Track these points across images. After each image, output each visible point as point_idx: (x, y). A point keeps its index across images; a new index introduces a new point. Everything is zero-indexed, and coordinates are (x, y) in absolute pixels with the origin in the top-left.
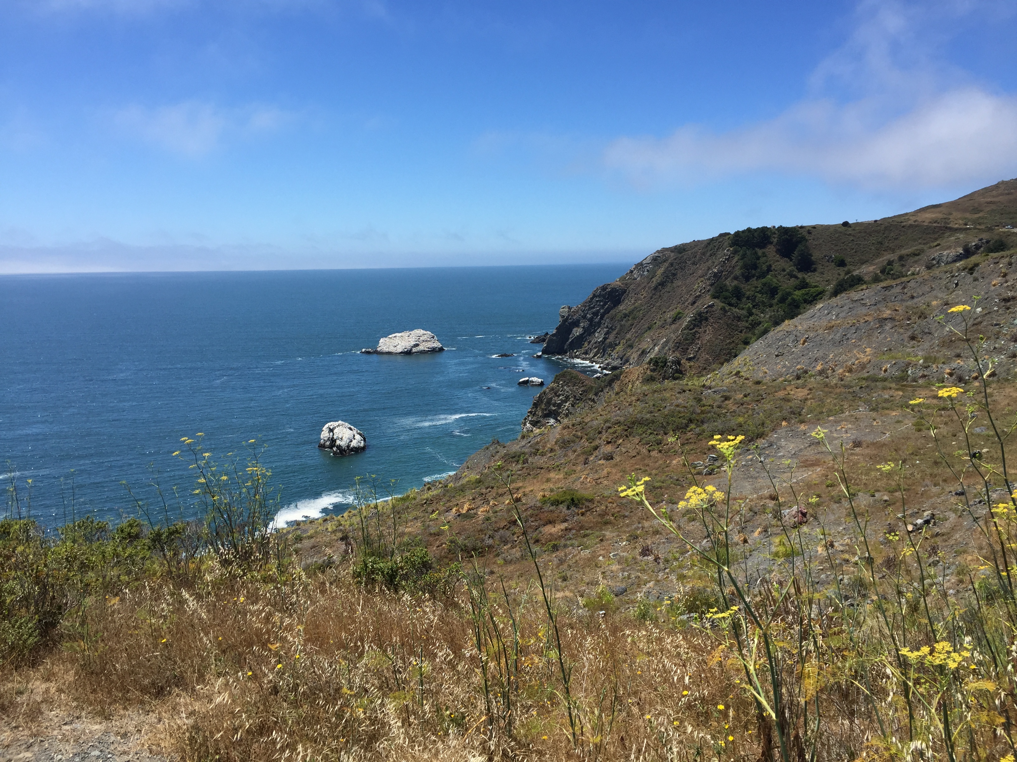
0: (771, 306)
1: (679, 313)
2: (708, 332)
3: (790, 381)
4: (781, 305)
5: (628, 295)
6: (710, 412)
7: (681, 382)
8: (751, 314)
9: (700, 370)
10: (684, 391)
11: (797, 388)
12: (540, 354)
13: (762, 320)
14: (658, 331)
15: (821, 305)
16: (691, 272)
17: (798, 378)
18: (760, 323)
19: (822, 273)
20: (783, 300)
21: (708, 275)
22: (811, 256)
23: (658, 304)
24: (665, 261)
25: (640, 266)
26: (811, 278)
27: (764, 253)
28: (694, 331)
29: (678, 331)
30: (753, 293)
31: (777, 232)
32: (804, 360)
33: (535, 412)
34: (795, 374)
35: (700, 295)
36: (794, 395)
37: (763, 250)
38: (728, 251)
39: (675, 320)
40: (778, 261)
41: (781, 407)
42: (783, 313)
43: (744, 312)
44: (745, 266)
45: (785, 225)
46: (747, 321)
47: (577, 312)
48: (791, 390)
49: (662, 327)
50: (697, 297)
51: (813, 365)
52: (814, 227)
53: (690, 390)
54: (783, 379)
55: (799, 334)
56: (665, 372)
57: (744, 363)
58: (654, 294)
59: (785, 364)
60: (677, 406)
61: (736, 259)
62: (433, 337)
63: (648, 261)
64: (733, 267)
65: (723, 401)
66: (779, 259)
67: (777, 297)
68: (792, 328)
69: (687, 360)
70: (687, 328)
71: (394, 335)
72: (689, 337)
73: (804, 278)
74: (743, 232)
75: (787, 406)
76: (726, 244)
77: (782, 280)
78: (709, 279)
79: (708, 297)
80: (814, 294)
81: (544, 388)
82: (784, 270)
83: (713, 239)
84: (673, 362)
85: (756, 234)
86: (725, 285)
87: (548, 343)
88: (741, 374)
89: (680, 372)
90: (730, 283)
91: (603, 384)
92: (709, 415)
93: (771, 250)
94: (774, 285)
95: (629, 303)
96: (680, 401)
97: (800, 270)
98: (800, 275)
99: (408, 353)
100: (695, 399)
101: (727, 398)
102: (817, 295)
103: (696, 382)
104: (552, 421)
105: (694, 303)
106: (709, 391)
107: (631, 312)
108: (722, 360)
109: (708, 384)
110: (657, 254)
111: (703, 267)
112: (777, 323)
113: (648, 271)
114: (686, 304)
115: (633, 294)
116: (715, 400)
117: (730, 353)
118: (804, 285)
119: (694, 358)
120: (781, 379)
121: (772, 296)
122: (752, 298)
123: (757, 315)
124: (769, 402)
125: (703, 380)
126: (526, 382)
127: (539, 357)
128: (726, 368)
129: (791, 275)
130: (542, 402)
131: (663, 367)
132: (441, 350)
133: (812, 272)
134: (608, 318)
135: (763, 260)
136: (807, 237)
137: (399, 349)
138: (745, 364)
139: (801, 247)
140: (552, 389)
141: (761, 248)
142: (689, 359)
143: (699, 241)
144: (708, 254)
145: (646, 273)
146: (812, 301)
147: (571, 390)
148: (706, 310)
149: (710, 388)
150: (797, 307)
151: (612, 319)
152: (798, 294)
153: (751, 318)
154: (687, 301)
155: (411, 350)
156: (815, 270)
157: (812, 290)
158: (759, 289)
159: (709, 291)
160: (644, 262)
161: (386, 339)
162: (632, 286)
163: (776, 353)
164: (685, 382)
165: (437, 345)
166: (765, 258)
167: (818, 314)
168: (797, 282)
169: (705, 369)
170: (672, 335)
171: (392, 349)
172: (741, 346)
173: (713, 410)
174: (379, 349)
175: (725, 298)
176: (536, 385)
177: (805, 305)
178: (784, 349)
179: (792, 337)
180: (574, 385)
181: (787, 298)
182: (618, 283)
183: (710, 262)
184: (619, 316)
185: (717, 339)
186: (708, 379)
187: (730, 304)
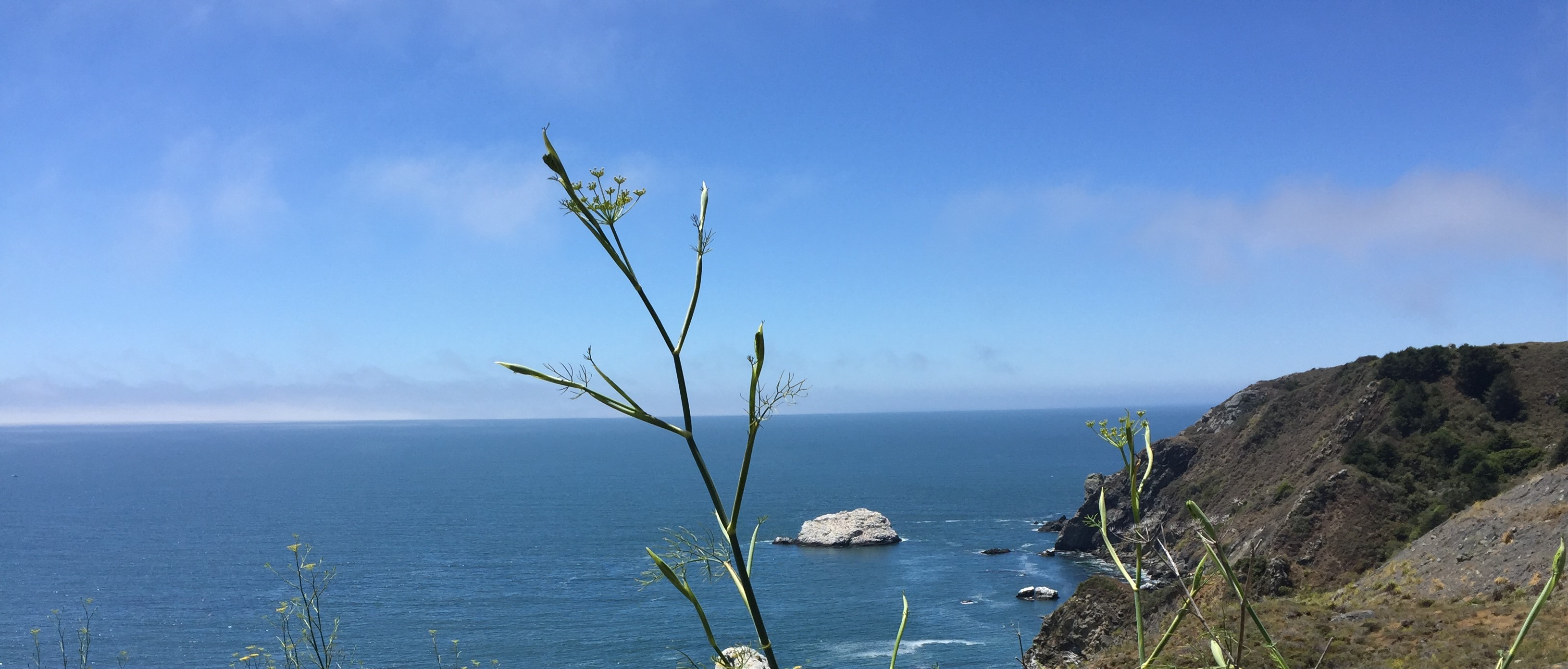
0: (1447, 477)
1: (1286, 487)
2: (1335, 518)
3: (1483, 602)
4: (1463, 475)
5: (1199, 457)
6: (1344, 650)
7: (1290, 599)
8: (1411, 490)
9: (1323, 580)
10: (1299, 615)
11: (1496, 614)
12: (1053, 550)
13: (1429, 500)
14: (1251, 515)
15: (1539, 477)
16: (1307, 420)
17: (1497, 597)
18: (1427, 505)
19: (1538, 424)
20: (1467, 468)
21: (1338, 426)
22: (1518, 393)
23: (1250, 473)
24: (1263, 403)
25: (1220, 410)
26: (1518, 432)
27: (1435, 389)
28: (1312, 516)
29: (1284, 516)
30: (1415, 455)
31: (1458, 355)
32: (1509, 569)
33: (1046, 641)
34: (1492, 591)
35: (1322, 459)
36: (1490, 626)
37: (1434, 385)
38: (1372, 385)
39: (1278, 499)
40: (1459, 403)
41: (1468, 646)
42: (1466, 489)
43: (1400, 487)
44: (1402, 411)
45: (1472, 343)
46: (1404, 502)
47: (1115, 483)
48: (1486, 617)
49: (1257, 509)
50: (1317, 460)
51: (1523, 578)
52: (1524, 347)
53: (1309, 614)
54: (1470, 598)
55: (1498, 525)
56: (1263, 583)
57: (1402, 570)
58: (1244, 456)
59: (1474, 574)
60: (1288, 638)
61: (1387, 398)
62: (884, 521)
63: (1234, 402)
64: (1381, 413)
65: (1366, 633)
66: (1462, 399)
67: (1459, 462)
68: (1486, 514)
69: (1298, 563)
70: (1300, 511)
71: (824, 517)
72: (1302, 527)
73: (1505, 431)
74: (1400, 354)
75: (1478, 644)
76: (1370, 374)
77: (1466, 434)
78: (1339, 432)
79: (1336, 462)
80: (1523, 458)
81: (1060, 605)
82: (1470, 418)
83: (1346, 367)
84: (1276, 567)
85: (1422, 359)
86: (1367, 442)
87: (1066, 533)
88: (1398, 589)
89: (1290, 584)
90: (1376, 440)
91: (1157, 600)
92: (1342, 655)
93: (1447, 385)
94: (1453, 442)
95: (1201, 471)
96: (1292, 630)
97: (1498, 418)
98: (1498, 426)
99: (844, 545)
100: (1318, 627)
101: (1373, 628)
102: (1529, 460)
103: (1318, 601)
104: (1072, 656)
105: (1312, 470)
106: (1343, 616)
107: (1204, 485)
108: (1359, 566)
109: (1339, 603)
110: (1249, 392)
111: (1329, 412)
112: (1457, 506)
113: (1233, 418)
114: (1298, 473)
115: (1208, 457)
116: (1352, 631)
117: (1373, 554)
118: (1505, 443)
119: (1311, 560)
120: (1466, 599)
121: (1450, 462)
122: (1415, 465)
123: (1422, 492)
124: (1447, 636)
125: (1329, 597)
126: (1031, 593)
127: (1051, 555)
128: (1369, 579)
129: (1483, 427)
130: (1057, 626)
131: (1259, 574)
132: (896, 540)
133: (1520, 420)
134: (1164, 494)
135: (1432, 401)
136: (1511, 364)
137: (832, 539)
138: (1404, 574)
139: (1500, 380)
140: (1074, 606)
141: (1430, 381)
142: (1304, 563)
143: (1321, 370)
144: (1339, 391)
145: (1229, 422)
146: (1520, 470)
147: (1103, 608)
148: (1333, 483)
149: (1343, 611)
150: (1493, 479)
151: (1172, 496)
152: (1494, 458)
153: (1412, 497)
154: (1300, 466)
155: (850, 540)
156: (1525, 418)
157: (1520, 450)
158: (1426, 448)
159: (1338, 451)
160: (1228, 404)
161: (813, 523)
162: (1207, 443)
163: (1459, 556)
164: (1296, 599)
165: (891, 533)
166: (1436, 398)
167: (1533, 492)
168: (1493, 438)
169: (1332, 579)
170: (1273, 523)
171: (821, 539)
172: (1392, 543)
173: (1349, 647)
174: (801, 538)
175: (1367, 464)
176: (1046, 599)
177: (1506, 476)
178: (1473, 548)
179: (1487, 530)
180: (1110, 601)
181: (1475, 466)
182: (1183, 438)
183: (1341, 403)
184: (1184, 490)
185: (1351, 530)
186: (1336, 596)
187: (1375, 474)
